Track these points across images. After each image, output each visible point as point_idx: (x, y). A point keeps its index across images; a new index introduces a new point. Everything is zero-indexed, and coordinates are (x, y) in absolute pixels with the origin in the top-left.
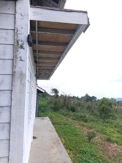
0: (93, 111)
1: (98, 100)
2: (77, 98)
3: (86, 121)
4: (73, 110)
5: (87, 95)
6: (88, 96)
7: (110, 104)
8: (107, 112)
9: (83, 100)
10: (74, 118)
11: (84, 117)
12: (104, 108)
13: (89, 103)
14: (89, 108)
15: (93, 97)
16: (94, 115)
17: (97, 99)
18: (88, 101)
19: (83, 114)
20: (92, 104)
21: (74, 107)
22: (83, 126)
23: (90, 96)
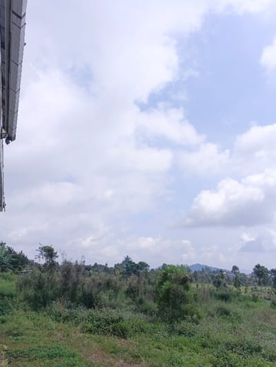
0: (141, 302)
1: (152, 270)
2: (105, 269)
3: (123, 334)
4: (89, 302)
5: (127, 259)
6: (130, 262)
7: (184, 282)
8: (178, 301)
9: (118, 272)
10: (90, 325)
11: (118, 321)
12: (168, 291)
13: (133, 279)
14: (131, 292)
15: (141, 263)
16: (145, 311)
17: (150, 268)
18: (130, 274)
19: (114, 314)
20: (138, 282)
21: (91, 294)
22: (114, 351)
23: (133, 261)
